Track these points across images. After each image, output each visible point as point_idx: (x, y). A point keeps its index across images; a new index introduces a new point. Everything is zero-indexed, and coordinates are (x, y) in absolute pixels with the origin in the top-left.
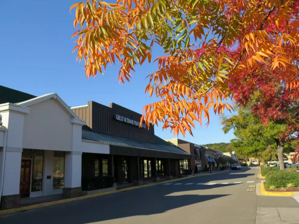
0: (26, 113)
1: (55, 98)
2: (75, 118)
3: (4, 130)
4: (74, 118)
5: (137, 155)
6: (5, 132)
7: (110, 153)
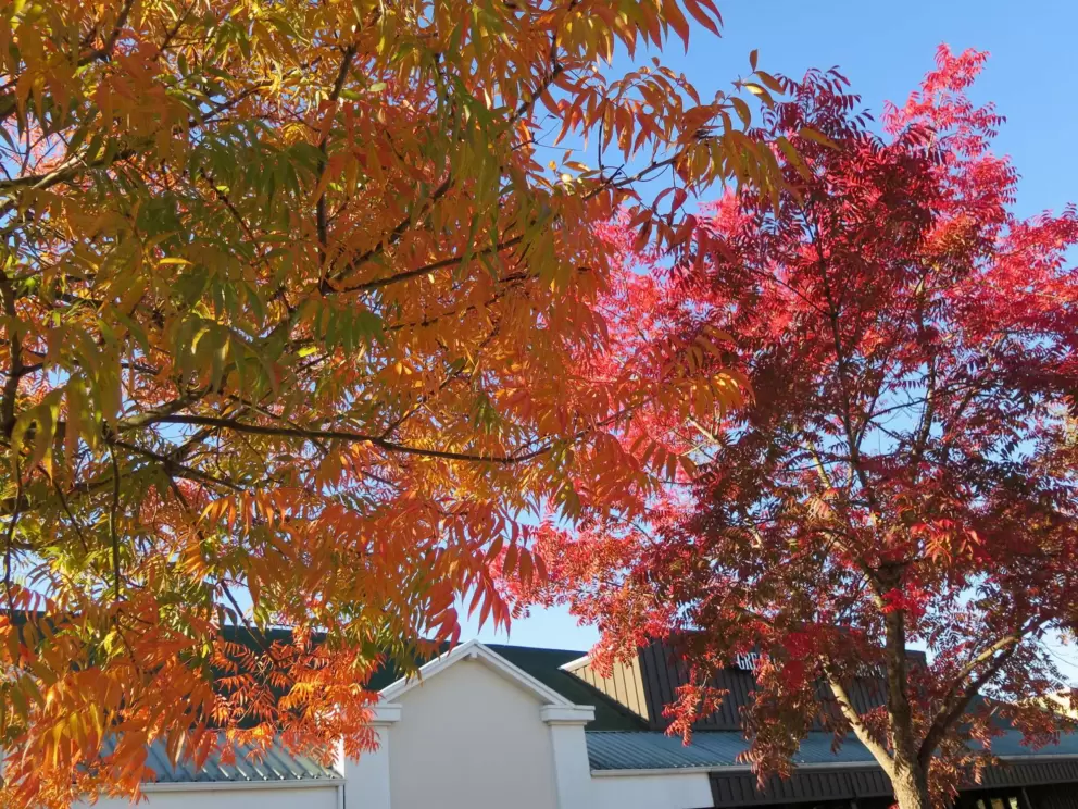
0: (392, 722)
1: (474, 656)
2: (551, 703)
3: (335, 783)
4: (549, 706)
5: (846, 795)
6: (337, 787)
7: (715, 802)
